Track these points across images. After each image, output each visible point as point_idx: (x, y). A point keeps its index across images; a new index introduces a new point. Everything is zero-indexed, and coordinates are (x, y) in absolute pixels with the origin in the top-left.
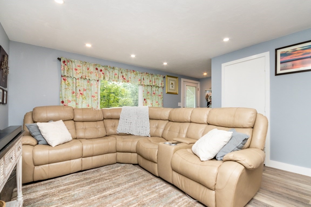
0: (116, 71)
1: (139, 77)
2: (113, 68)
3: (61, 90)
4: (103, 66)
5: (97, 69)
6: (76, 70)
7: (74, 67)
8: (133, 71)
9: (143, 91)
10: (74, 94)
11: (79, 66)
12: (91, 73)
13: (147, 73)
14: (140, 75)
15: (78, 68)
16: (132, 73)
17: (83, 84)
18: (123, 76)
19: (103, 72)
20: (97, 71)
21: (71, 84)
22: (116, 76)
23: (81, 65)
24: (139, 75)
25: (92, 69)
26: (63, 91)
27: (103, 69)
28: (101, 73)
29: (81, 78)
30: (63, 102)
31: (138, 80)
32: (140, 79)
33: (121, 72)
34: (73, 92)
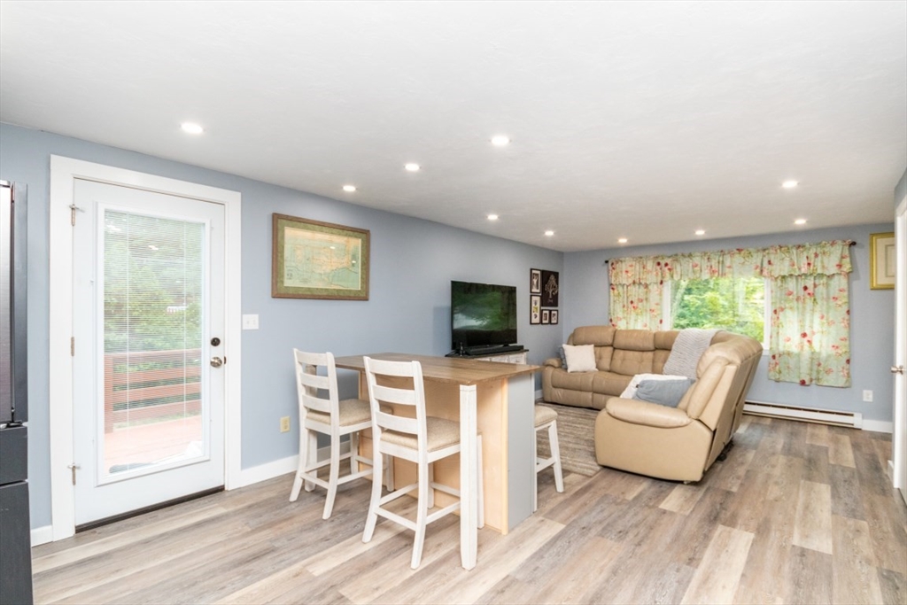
0: (697, 260)
1: (757, 259)
2: (690, 256)
3: (610, 304)
4: (669, 257)
5: (659, 264)
6: (627, 272)
7: (624, 269)
8: (738, 250)
9: (772, 292)
10: (625, 309)
11: (631, 266)
12: (648, 272)
13: (781, 247)
14: (760, 254)
15: (629, 269)
16: (737, 256)
17: (636, 292)
18: (711, 267)
19: (669, 267)
20: (658, 268)
21: (621, 294)
22: (696, 269)
23: (634, 263)
24: (755, 255)
25: (650, 265)
26: (612, 305)
27: (669, 261)
28: (666, 269)
29: (634, 283)
30: (611, 320)
31: (754, 267)
32: (759, 264)
33: (708, 258)
34: (624, 306)
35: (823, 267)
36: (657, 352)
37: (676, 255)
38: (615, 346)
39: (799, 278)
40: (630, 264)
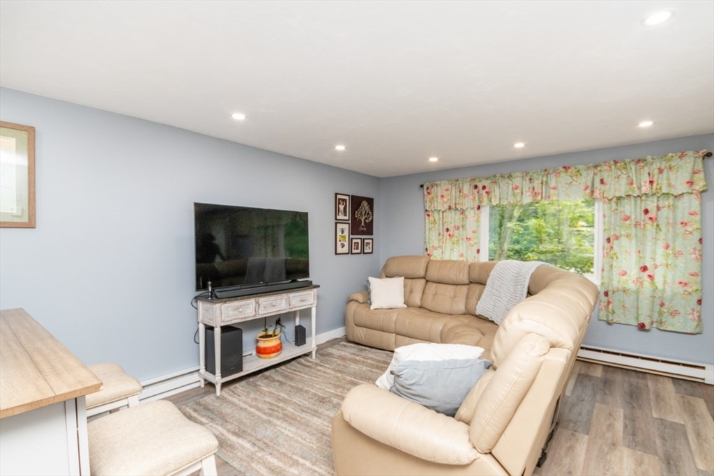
0: (517, 181)
1: (586, 178)
2: (510, 176)
3: (425, 233)
4: (487, 179)
5: (476, 187)
6: (442, 196)
7: (439, 194)
8: (564, 167)
9: (604, 216)
10: (441, 237)
11: (447, 190)
12: (465, 196)
13: (616, 162)
14: (591, 173)
15: (445, 193)
16: (563, 174)
17: (452, 219)
18: (534, 189)
19: (487, 190)
20: (475, 191)
21: (437, 221)
22: (516, 191)
23: (450, 187)
24: (584, 173)
25: (467, 188)
26: (427, 233)
27: (486, 183)
28: (484, 192)
29: (450, 208)
30: (427, 249)
31: (583, 187)
32: (589, 184)
33: (530, 179)
34: (439, 234)
35: (669, 185)
36: (472, 285)
37: (495, 176)
38: (427, 278)
39: (638, 199)
40: (446, 188)
